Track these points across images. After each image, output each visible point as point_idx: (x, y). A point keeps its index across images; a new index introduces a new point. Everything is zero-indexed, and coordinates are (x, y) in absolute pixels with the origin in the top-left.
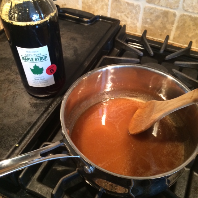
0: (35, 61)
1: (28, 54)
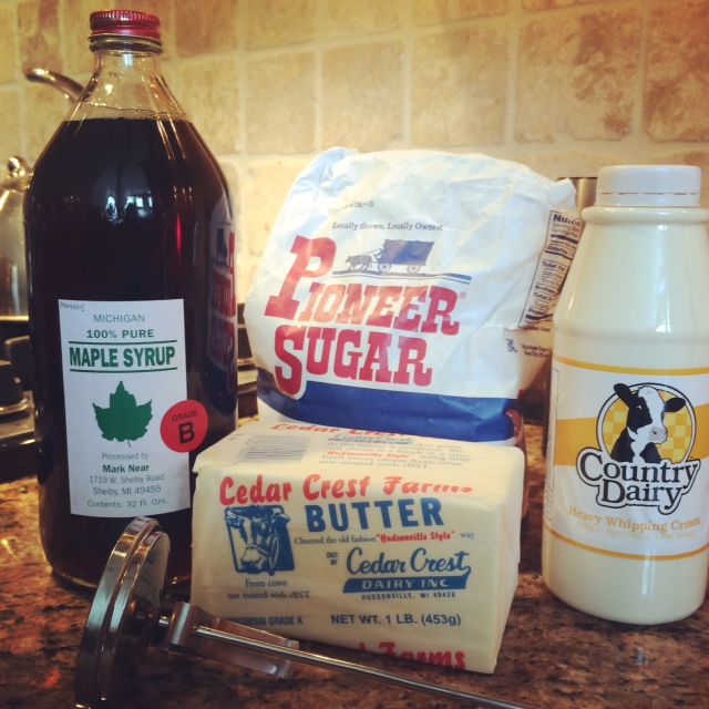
0: (122, 367)
1: (101, 326)
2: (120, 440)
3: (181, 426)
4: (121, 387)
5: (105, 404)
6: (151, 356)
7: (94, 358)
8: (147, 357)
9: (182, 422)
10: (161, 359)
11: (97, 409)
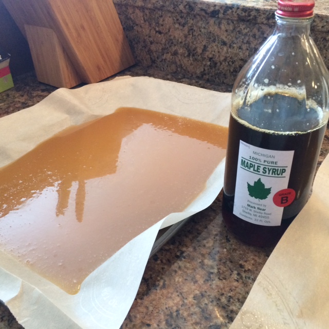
0: (261, 173)
1: (255, 156)
2: (256, 198)
3: (282, 198)
4: (259, 180)
5: (252, 184)
6: (275, 171)
7: (250, 167)
8: (273, 172)
9: (283, 196)
10: (279, 173)
11: (249, 185)
